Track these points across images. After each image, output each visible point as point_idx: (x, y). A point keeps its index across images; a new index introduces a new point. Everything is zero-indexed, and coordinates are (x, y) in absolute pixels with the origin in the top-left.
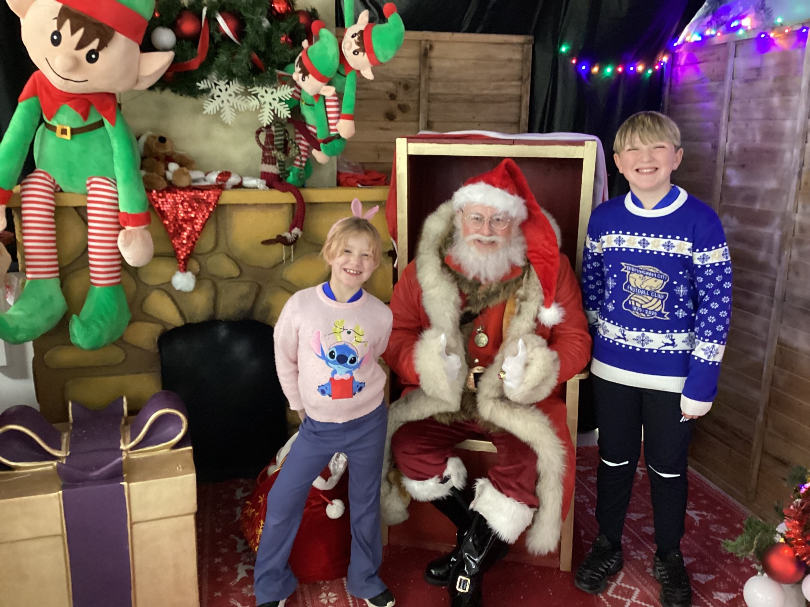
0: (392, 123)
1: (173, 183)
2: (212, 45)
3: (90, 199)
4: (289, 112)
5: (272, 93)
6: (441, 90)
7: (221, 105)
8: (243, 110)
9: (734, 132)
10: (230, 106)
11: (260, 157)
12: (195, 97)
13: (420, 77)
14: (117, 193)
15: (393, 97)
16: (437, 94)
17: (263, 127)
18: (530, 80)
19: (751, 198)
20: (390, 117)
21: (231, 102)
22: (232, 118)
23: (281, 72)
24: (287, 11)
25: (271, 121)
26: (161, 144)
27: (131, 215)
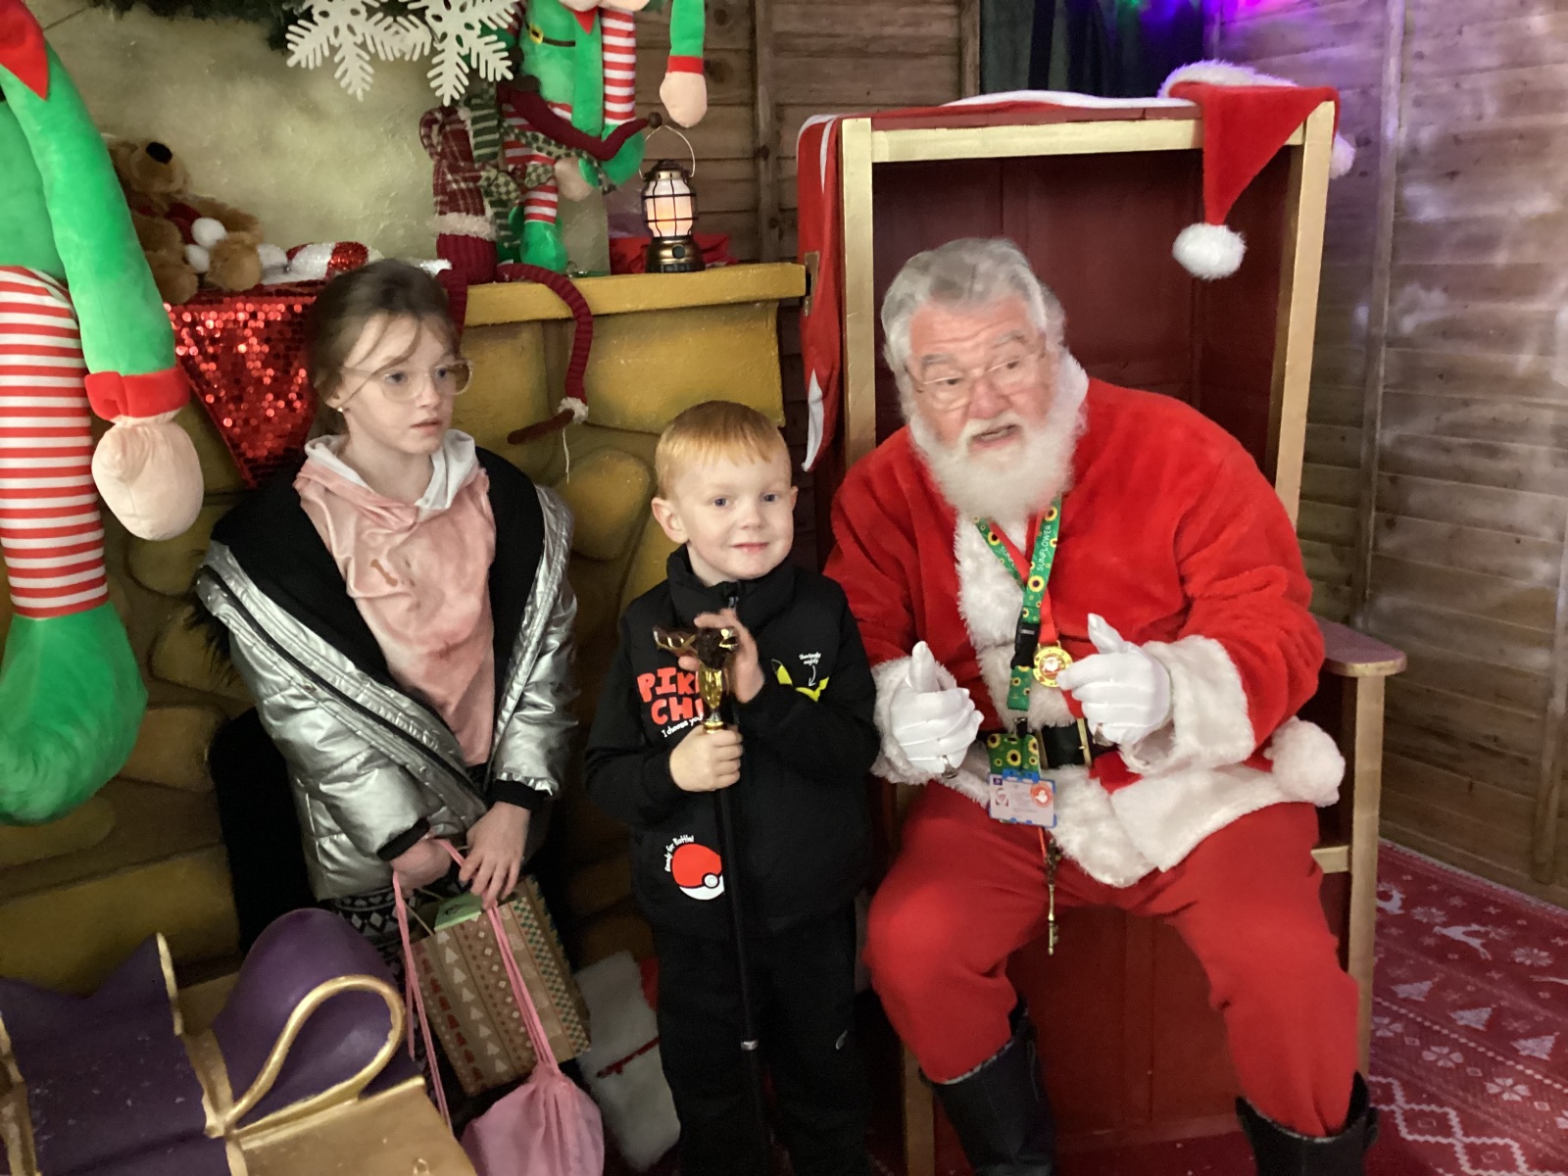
4: (509, 63)
5: (462, 9)
6: (797, 26)
7: (333, 40)
8: (391, 59)
9: (1418, 103)
10: (355, 44)
11: (432, 197)
14: (72, 314)
16: (789, 34)
17: (442, 109)
19: (1486, 242)
21: (356, 30)
22: (363, 79)
25: (463, 91)
26: (163, 165)
27: (131, 379)
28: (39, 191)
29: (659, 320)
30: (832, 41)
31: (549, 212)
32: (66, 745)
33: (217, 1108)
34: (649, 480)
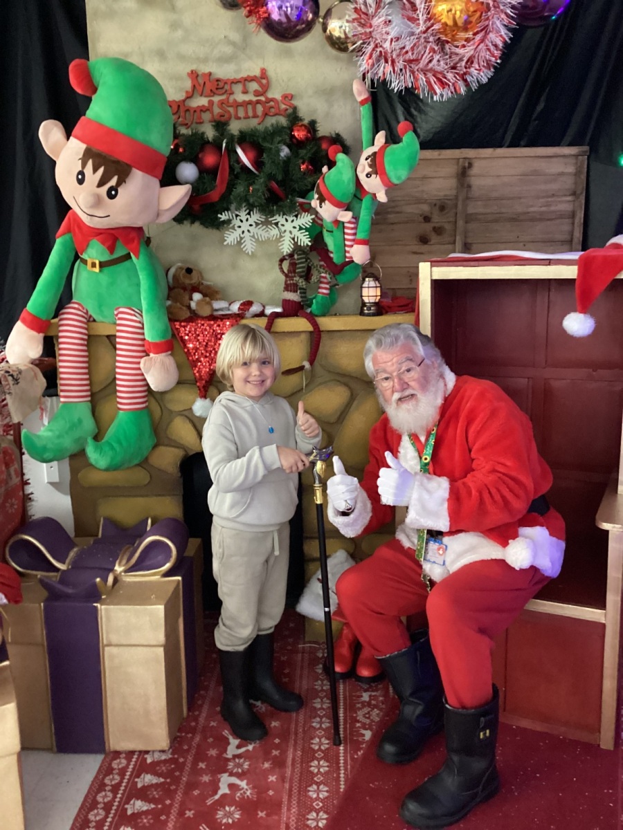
0: (426, 246)
1: (196, 312)
2: (233, 177)
3: (118, 328)
5: (293, 221)
6: (481, 210)
7: (242, 236)
8: (264, 239)
10: (250, 236)
11: (283, 285)
12: (218, 229)
13: (457, 197)
15: (427, 219)
16: (476, 214)
18: (584, 194)
20: (424, 240)
21: (252, 232)
22: (252, 248)
23: (301, 200)
24: (307, 139)
25: (292, 250)
26: (188, 275)
27: (152, 343)
28: (138, 285)
29: (359, 333)
30: (501, 215)
31: (325, 291)
32: (112, 448)
33: (120, 565)
34: (350, 394)
